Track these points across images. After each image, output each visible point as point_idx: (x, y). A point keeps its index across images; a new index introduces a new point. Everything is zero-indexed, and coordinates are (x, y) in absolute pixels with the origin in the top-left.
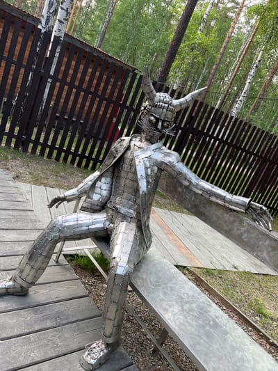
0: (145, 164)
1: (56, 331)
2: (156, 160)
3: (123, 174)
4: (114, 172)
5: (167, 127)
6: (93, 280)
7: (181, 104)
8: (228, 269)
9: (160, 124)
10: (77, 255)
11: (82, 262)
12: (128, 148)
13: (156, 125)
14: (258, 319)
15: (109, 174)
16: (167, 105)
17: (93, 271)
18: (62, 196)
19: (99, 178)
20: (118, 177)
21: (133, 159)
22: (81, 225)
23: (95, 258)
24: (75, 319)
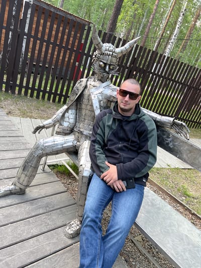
0: (98, 98)
1: (47, 215)
2: (106, 95)
3: (83, 106)
4: (77, 105)
5: (113, 70)
6: (70, 181)
7: (122, 52)
8: (163, 167)
9: (107, 67)
10: (57, 165)
11: (61, 169)
12: (86, 87)
13: (104, 68)
14: (184, 198)
15: (74, 107)
16: (111, 53)
17: (70, 174)
18: (41, 125)
19: (67, 110)
20: (80, 109)
21: (89, 95)
22: (57, 145)
23: (70, 166)
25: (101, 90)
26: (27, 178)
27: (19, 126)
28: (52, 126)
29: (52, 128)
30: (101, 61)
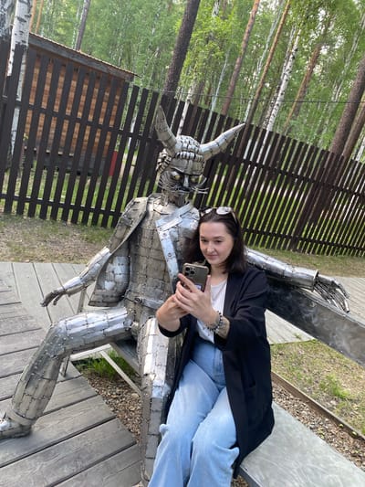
0: (172, 236)
2: (186, 229)
3: (142, 251)
5: (196, 183)
6: (118, 390)
7: (211, 151)
8: (290, 341)
9: (186, 180)
10: (91, 359)
11: (100, 368)
12: (146, 215)
13: (180, 182)
14: (334, 402)
15: (124, 252)
16: (192, 155)
17: (116, 377)
18: (59, 289)
19: (111, 260)
20: (137, 256)
21: (154, 231)
22: (93, 329)
23: (112, 358)
24: (101, 456)
25: (176, 221)
26: (34, 403)
27: (11, 282)
28: (80, 289)
29: (79, 293)
30: (175, 170)
